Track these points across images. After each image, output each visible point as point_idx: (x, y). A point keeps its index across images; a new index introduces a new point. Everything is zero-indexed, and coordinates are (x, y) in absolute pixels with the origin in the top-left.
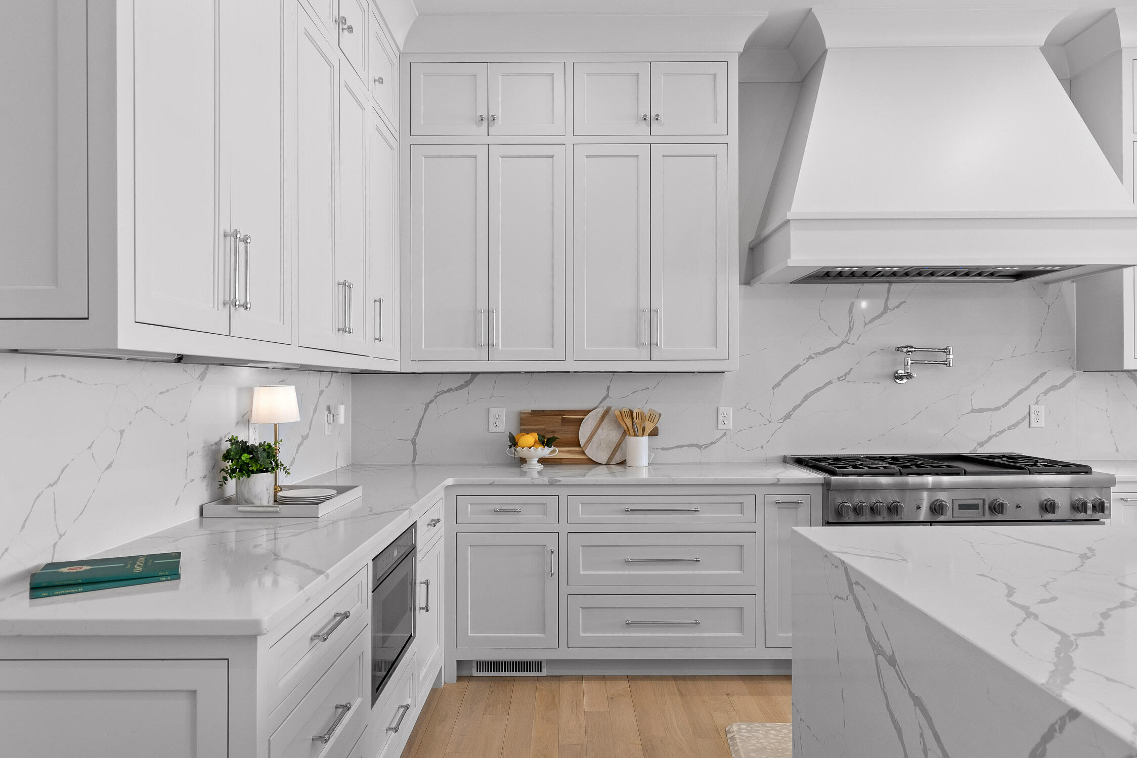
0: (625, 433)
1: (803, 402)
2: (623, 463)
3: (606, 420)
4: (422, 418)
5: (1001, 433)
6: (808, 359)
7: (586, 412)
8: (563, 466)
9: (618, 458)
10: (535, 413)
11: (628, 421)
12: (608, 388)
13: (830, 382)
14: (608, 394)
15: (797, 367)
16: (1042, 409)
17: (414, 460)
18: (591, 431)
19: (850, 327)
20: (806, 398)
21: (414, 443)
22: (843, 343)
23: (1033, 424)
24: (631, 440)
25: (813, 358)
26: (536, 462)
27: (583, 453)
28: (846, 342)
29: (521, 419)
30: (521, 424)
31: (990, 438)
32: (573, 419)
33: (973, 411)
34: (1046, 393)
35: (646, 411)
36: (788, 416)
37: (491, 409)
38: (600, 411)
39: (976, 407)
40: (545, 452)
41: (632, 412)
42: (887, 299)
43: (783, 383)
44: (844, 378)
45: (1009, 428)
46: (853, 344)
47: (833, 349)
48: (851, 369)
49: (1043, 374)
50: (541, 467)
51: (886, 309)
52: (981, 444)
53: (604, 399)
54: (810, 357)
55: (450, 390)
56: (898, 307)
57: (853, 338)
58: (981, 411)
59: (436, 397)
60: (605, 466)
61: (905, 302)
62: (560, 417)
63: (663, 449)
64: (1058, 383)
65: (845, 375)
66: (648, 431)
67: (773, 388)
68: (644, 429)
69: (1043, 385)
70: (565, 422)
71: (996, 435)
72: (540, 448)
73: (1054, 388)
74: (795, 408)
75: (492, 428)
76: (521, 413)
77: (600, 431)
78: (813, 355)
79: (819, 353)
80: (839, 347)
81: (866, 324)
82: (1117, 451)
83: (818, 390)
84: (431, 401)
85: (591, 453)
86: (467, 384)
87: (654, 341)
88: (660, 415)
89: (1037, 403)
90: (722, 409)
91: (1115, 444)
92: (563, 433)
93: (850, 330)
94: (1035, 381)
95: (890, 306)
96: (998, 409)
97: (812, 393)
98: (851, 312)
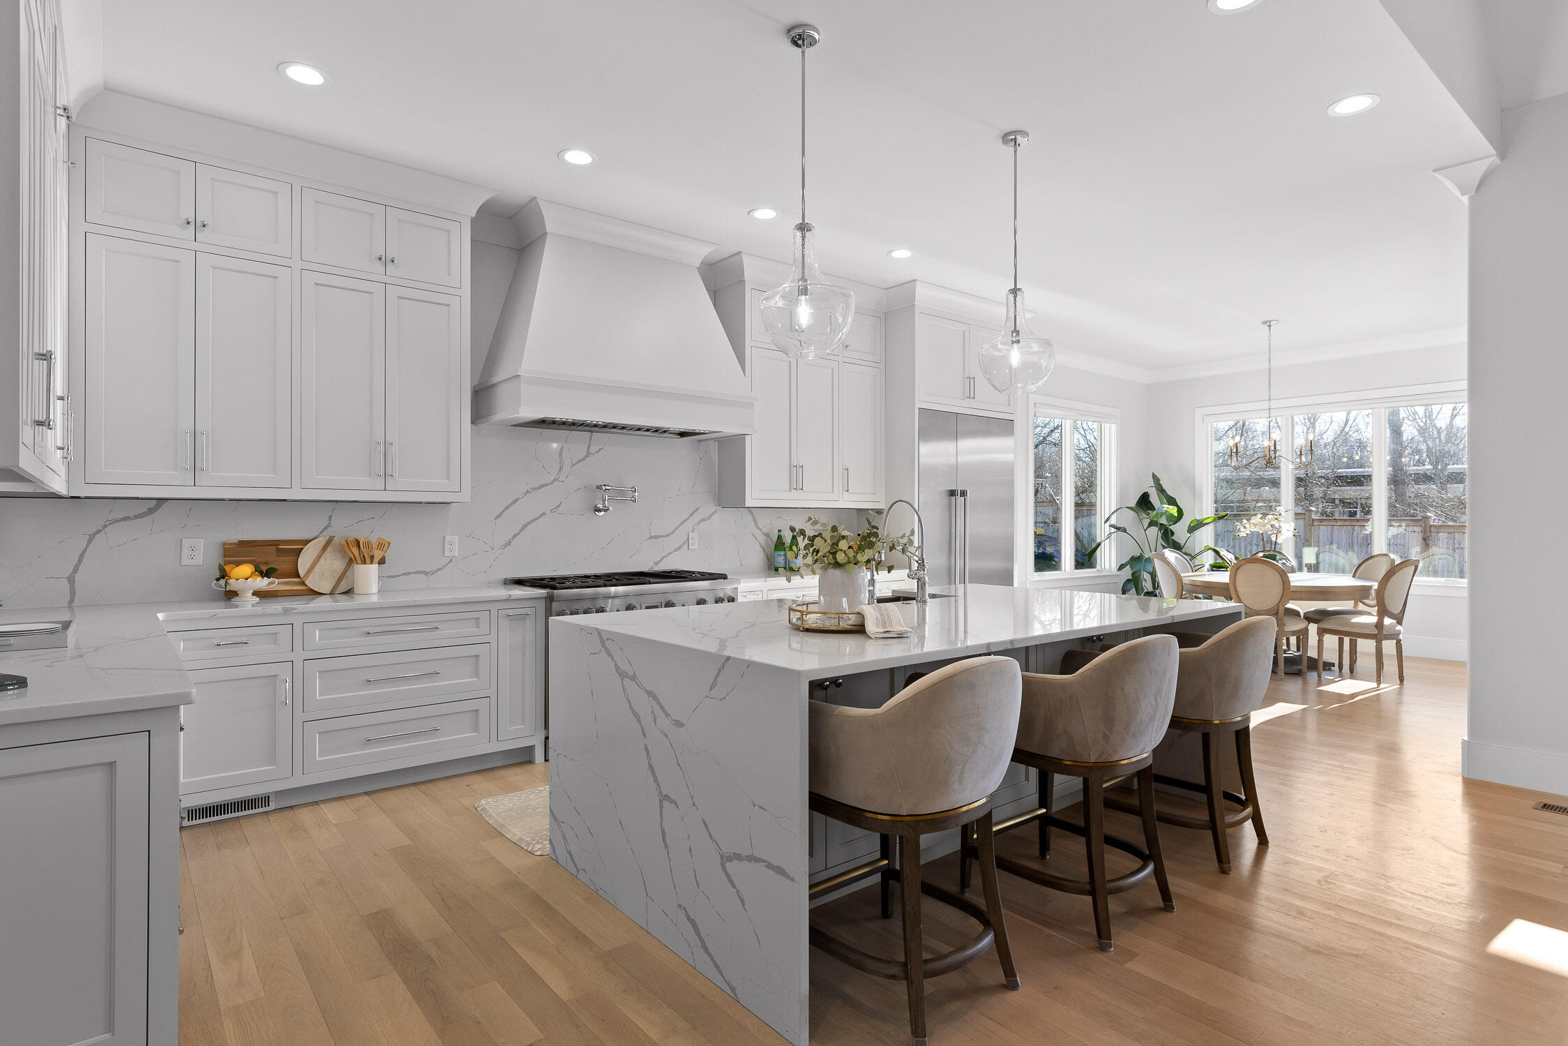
0: (351, 562)
1: (521, 531)
2: (349, 592)
3: (329, 549)
4: (85, 551)
5: (669, 554)
6: (526, 493)
7: (306, 542)
8: (279, 598)
9: (343, 586)
10: (242, 543)
11: (355, 550)
12: (330, 517)
13: (544, 514)
14: (330, 523)
15: (516, 500)
16: (696, 535)
17: (72, 601)
18: (312, 560)
19: (560, 467)
20: (524, 527)
21: (71, 580)
22: (554, 480)
23: (691, 547)
24: (360, 569)
25: (530, 492)
26: (249, 594)
27: (303, 583)
28: (557, 479)
29: (225, 550)
30: (225, 556)
31: (663, 558)
32: (293, 550)
33: (651, 537)
34: (698, 524)
35: (374, 540)
36: (509, 543)
37: (183, 539)
38: (321, 541)
39: (653, 534)
40: (262, 583)
41: (358, 542)
42: (590, 446)
43: (504, 514)
44: (555, 510)
45: (675, 551)
46: (563, 482)
47: (547, 485)
48: (561, 503)
49: (697, 509)
50: (257, 599)
51: (588, 454)
52: (656, 564)
53: (326, 528)
54: (528, 492)
55: (127, 518)
56: (597, 452)
57: (562, 477)
58: (656, 537)
59: (105, 527)
60: (328, 596)
61: (603, 449)
62: (275, 547)
63: (389, 577)
64: (707, 516)
65: (556, 508)
66: (377, 559)
67: (496, 518)
68: (372, 557)
69: (697, 518)
70: (280, 552)
71: (666, 556)
72: (259, 579)
73: (704, 520)
74: (515, 536)
75: (186, 561)
76: (224, 544)
77: (322, 561)
78: (531, 491)
79: (535, 489)
80: (551, 483)
81: (573, 465)
82: (741, 565)
83: (534, 520)
84: (99, 532)
85: (311, 583)
86: (151, 511)
87: (389, 472)
88: (389, 543)
89: (693, 530)
90: (448, 538)
91: (740, 561)
92: (282, 564)
93: (561, 469)
94: (692, 515)
95: (592, 451)
96: (668, 535)
97: (529, 523)
98: (560, 453)
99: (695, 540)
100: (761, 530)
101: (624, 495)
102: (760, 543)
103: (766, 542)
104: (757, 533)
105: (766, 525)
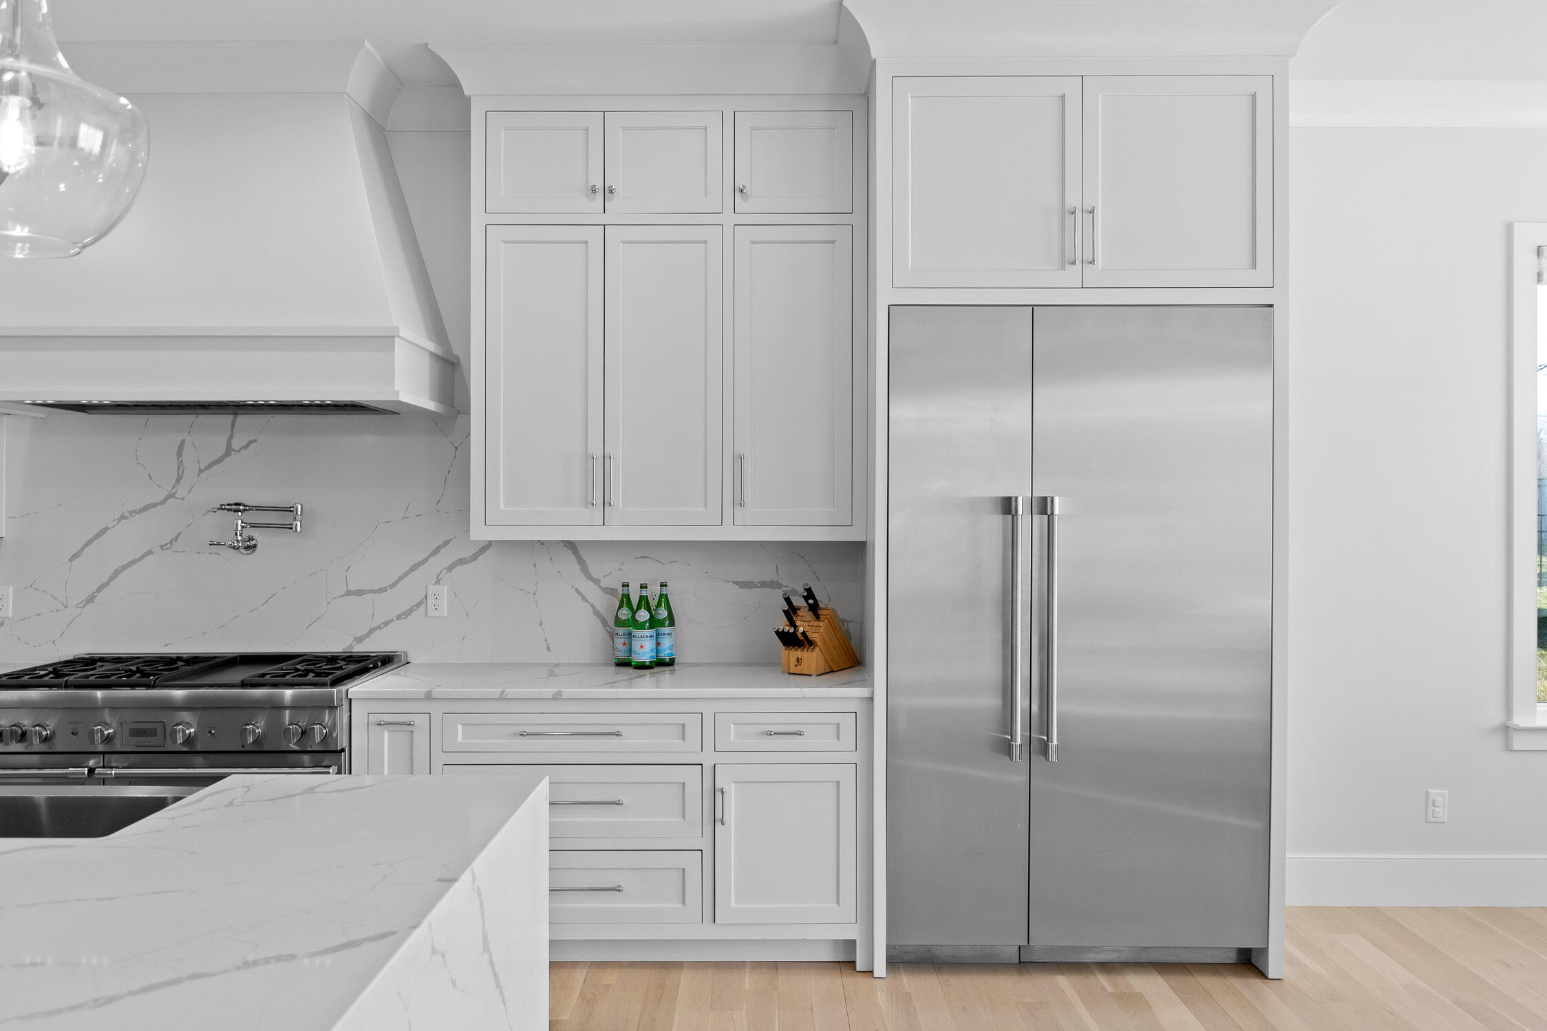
1: (111, 579)
5: (386, 624)
6: (119, 520)
13: (150, 552)
15: (104, 531)
16: (444, 590)
19: (179, 474)
20: (116, 574)
22: (168, 497)
23: (431, 612)
25: (127, 518)
28: (173, 496)
31: (372, 631)
33: (349, 593)
34: (450, 569)
36: (91, 599)
39: (352, 588)
42: (231, 437)
43: (84, 553)
44: (169, 546)
45: (398, 618)
46: (183, 499)
47: (154, 505)
48: (179, 534)
49: (447, 542)
51: (229, 450)
52: (359, 640)
54: (123, 517)
56: (245, 447)
57: (182, 491)
58: (359, 593)
61: (255, 441)
64: (467, 555)
65: (171, 542)
67: (71, 560)
69: (446, 557)
71: (379, 627)
73: (461, 562)
74: (100, 589)
78: (126, 514)
79: (135, 512)
80: (162, 503)
81: (201, 471)
82: (548, 649)
83: (133, 562)
89: (438, 582)
91: (546, 640)
93: (179, 479)
94: (436, 552)
95: (236, 444)
96: (382, 590)
97: (125, 567)
98: (179, 454)
99: (442, 600)
100: (596, 582)
102: (593, 606)
103: (607, 604)
104: (589, 589)
105: (612, 573)
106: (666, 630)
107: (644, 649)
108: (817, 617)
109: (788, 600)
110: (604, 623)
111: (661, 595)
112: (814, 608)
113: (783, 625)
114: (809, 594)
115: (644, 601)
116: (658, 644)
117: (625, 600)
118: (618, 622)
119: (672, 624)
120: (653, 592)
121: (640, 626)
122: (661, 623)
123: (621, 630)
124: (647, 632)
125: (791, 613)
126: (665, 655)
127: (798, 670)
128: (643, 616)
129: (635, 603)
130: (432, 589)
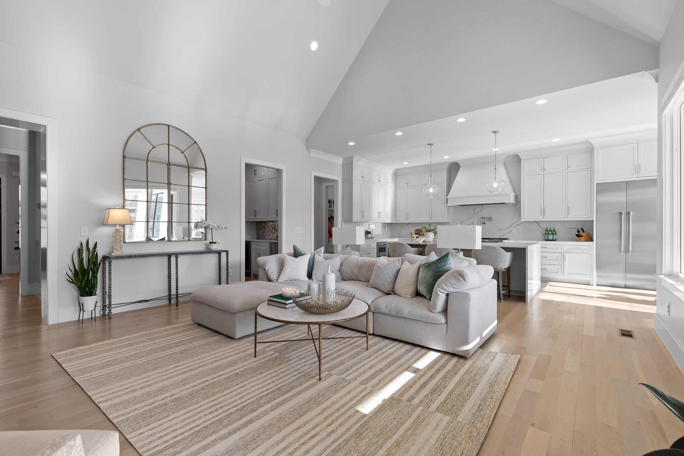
4: (401, 230)
10: (417, 230)
13: (470, 224)
15: (464, 221)
17: (399, 237)
19: (474, 214)
21: (399, 234)
25: (467, 220)
26: (415, 237)
33: (499, 230)
34: (516, 226)
37: (410, 229)
40: (417, 236)
42: (482, 208)
44: (473, 223)
45: (507, 233)
51: (481, 210)
52: (501, 236)
55: (404, 226)
57: (474, 216)
58: (501, 230)
61: (485, 208)
64: (520, 223)
69: (515, 224)
73: (518, 225)
80: (472, 217)
81: (477, 213)
84: (402, 228)
86: (407, 225)
87: (432, 217)
89: (514, 228)
91: (533, 237)
95: (482, 209)
96: (505, 229)
98: (474, 211)
99: (514, 231)
100: (542, 228)
101: (490, 219)
102: (541, 232)
103: (544, 232)
104: (540, 229)
105: (544, 226)
106: (555, 235)
107: (551, 237)
108: (584, 232)
109: (578, 230)
110: (543, 234)
111: (554, 230)
112: (583, 231)
113: (577, 234)
114: (582, 228)
115: (550, 230)
116: (553, 237)
117: (547, 231)
118: (546, 234)
119: (556, 234)
120: (552, 229)
121: (550, 234)
122: (554, 234)
123: (546, 235)
124: (551, 235)
125: (578, 231)
126: (554, 239)
127: (580, 240)
128: (550, 232)
129: (549, 231)
130: (513, 229)
